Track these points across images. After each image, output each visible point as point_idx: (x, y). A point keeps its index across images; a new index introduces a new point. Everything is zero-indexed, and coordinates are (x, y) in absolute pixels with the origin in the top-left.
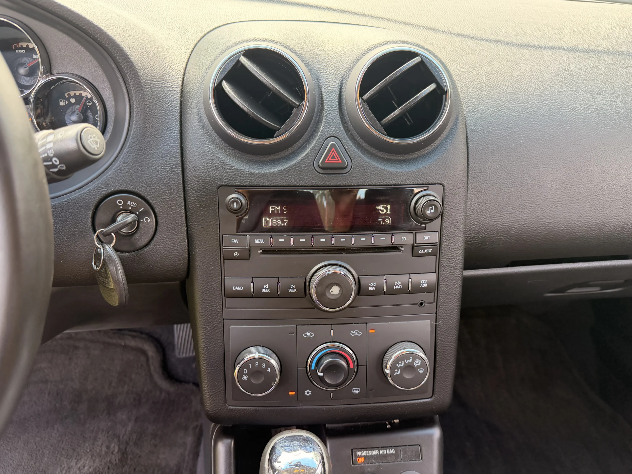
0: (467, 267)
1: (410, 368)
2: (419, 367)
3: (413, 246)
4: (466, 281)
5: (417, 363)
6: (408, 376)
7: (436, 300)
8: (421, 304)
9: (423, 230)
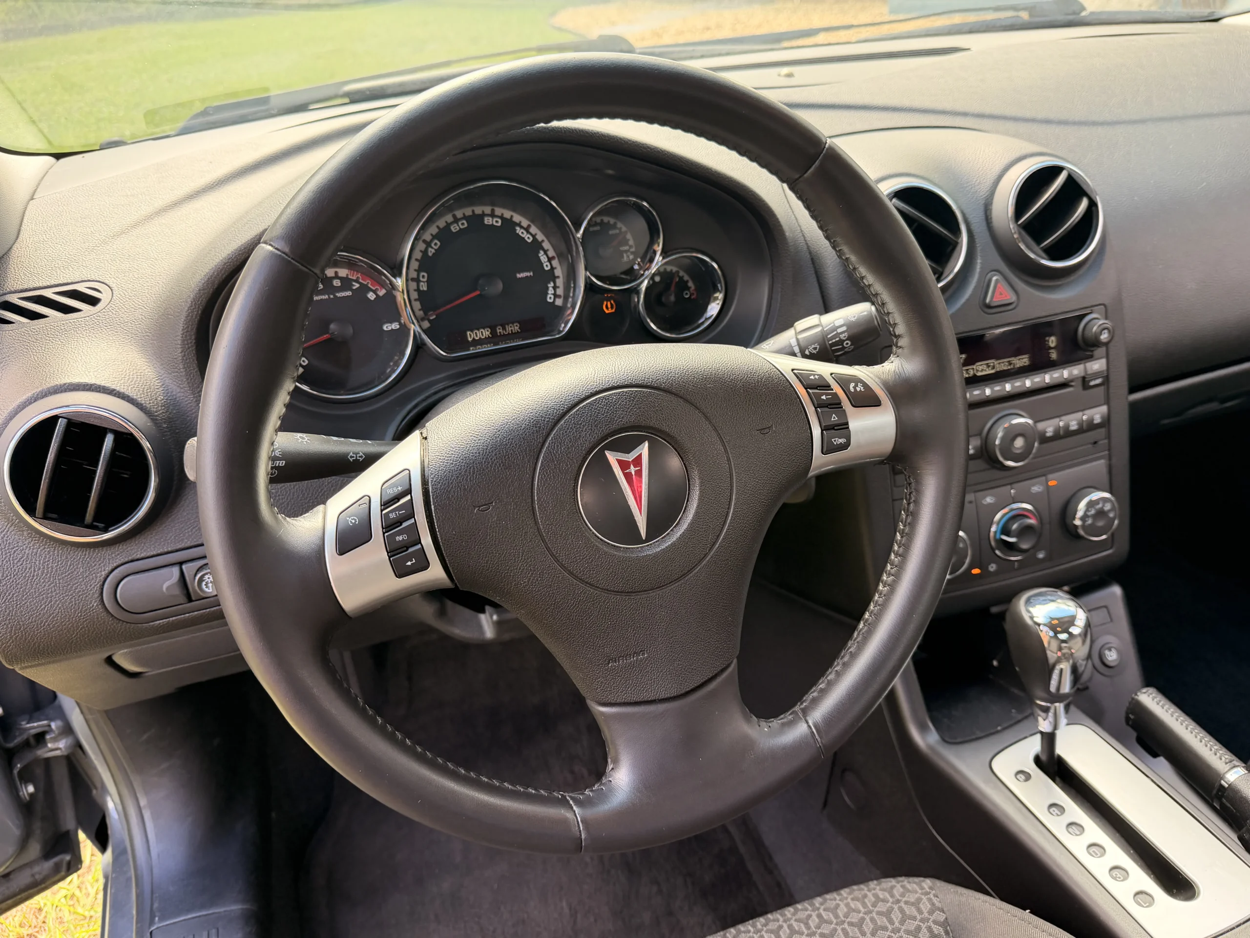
0: (1132, 390)
1: (1101, 513)
2: (1109, 511)
3: (1084, 378)
4: (1134, 407)
5: (1108, 507)
6: (1100, 524)
7: (1109, 437)
8: (1095, 443)
9: (1090, 358)
